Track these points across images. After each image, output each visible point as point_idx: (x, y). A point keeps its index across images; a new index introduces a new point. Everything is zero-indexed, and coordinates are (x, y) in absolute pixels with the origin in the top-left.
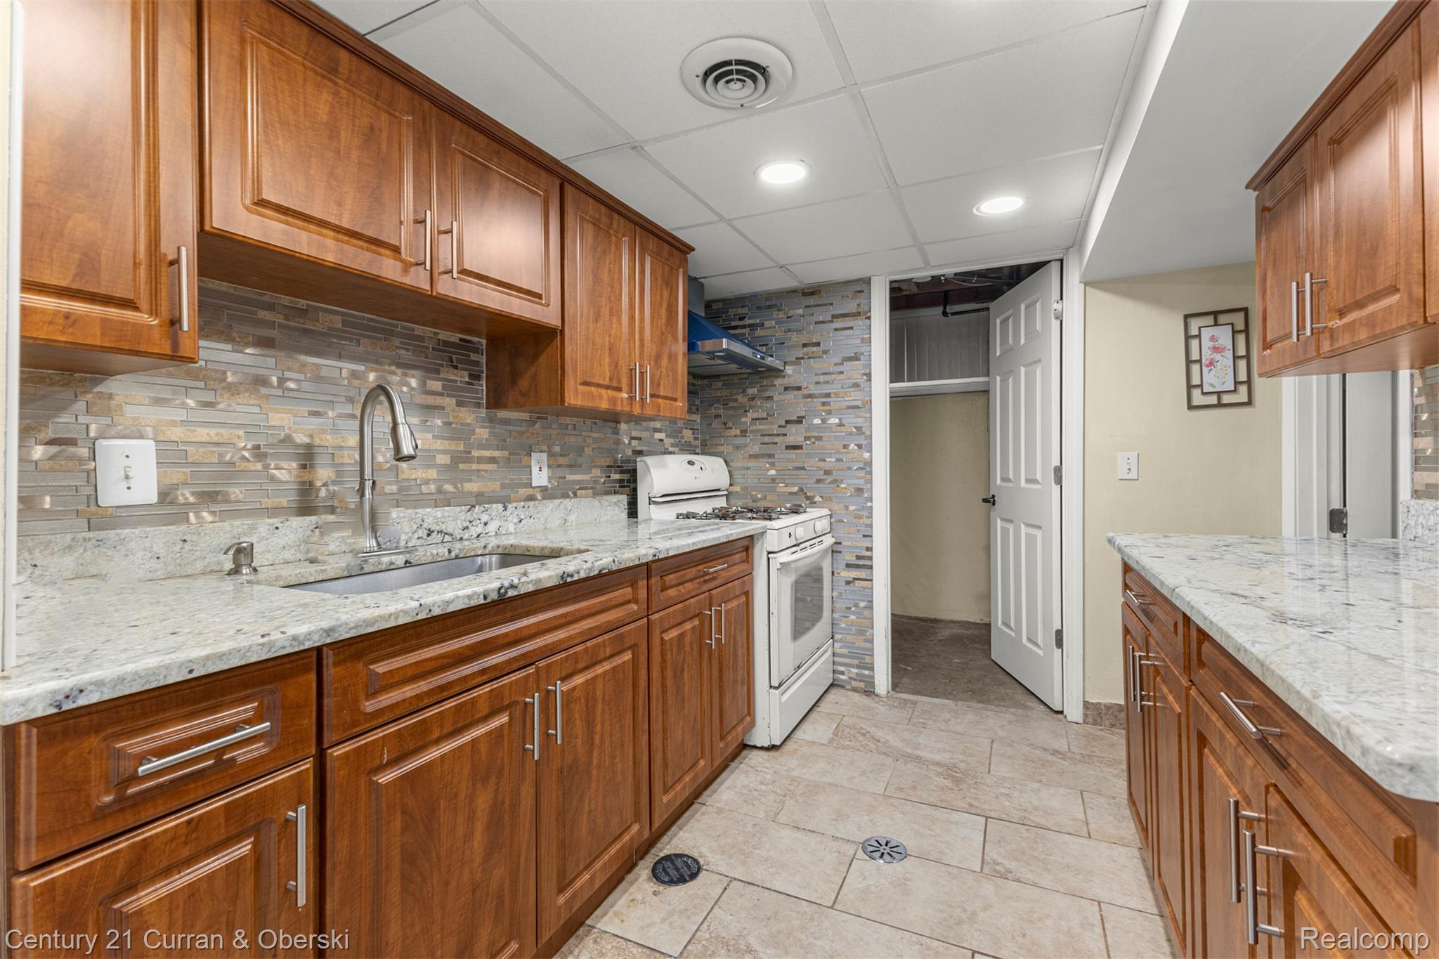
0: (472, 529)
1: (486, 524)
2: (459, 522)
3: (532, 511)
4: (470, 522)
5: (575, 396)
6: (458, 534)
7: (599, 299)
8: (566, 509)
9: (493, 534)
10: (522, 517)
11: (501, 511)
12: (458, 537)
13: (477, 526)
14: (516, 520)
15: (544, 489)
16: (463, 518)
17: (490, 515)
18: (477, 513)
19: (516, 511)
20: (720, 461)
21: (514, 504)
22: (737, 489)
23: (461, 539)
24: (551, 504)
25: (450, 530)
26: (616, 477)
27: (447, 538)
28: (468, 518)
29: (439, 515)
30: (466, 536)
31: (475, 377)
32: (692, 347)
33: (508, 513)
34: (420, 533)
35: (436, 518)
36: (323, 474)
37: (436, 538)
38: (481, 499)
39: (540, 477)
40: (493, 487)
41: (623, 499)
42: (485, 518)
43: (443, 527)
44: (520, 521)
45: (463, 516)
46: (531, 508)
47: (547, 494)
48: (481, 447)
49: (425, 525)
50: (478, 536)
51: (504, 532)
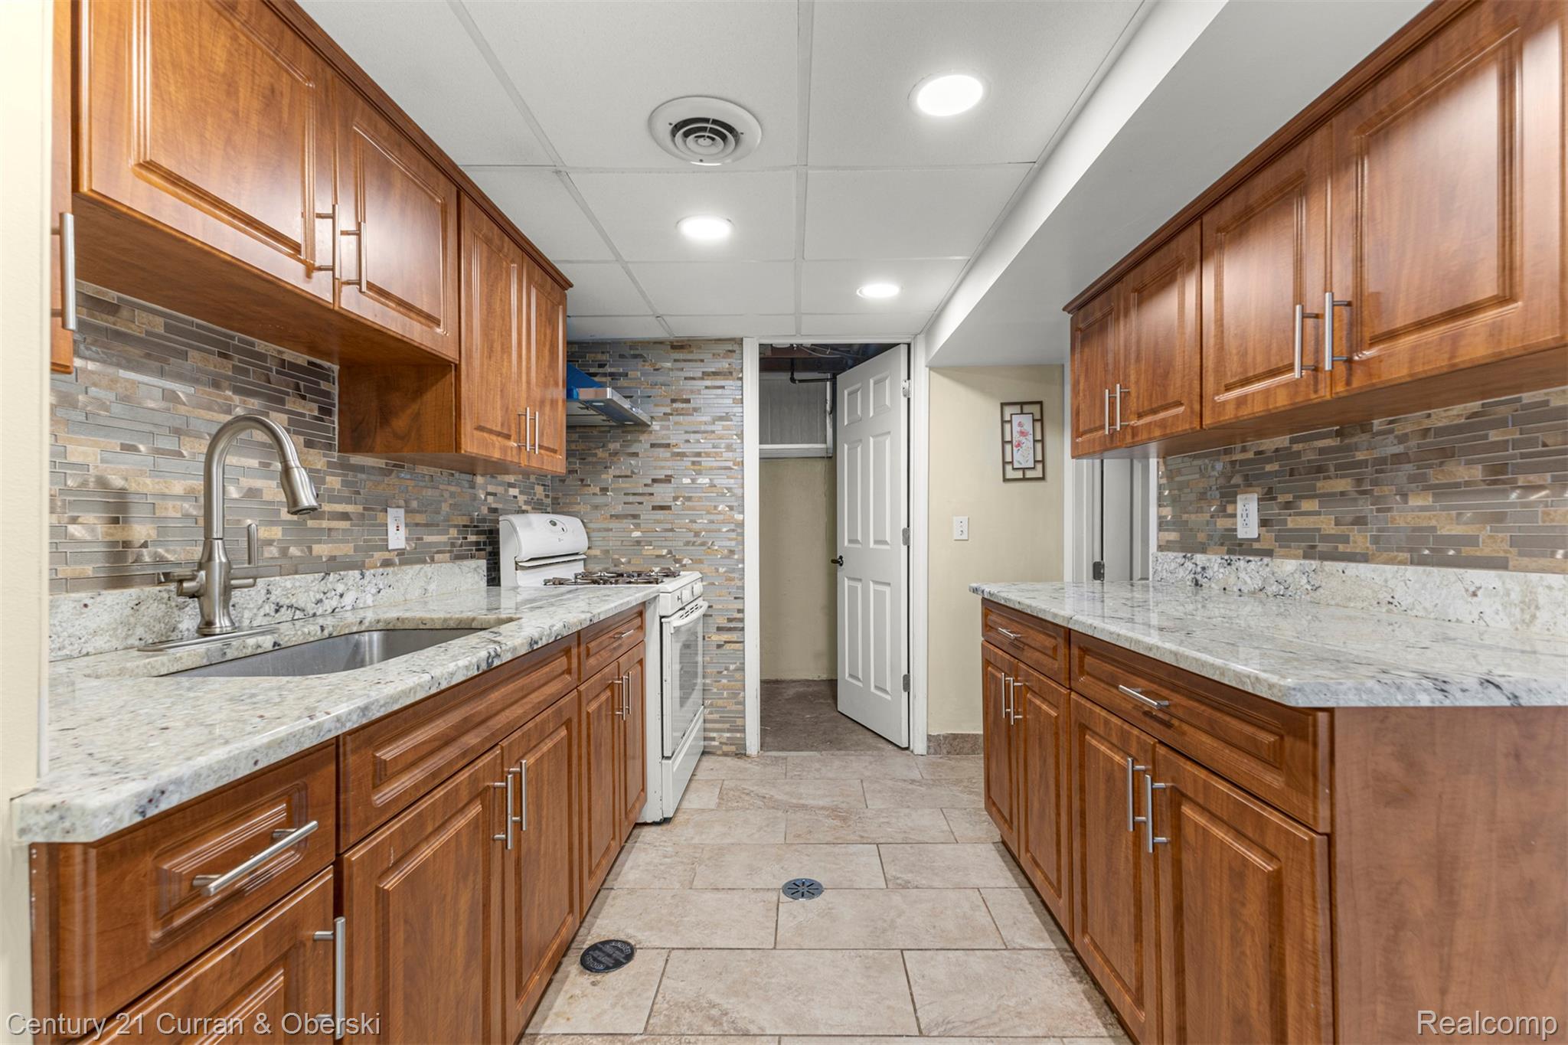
0: (326, 602)
1: (341, 596)
2: (312, 594)
3: (391, 579)
4: (325, 593)
5: (472, 444)
6: (310, 608)
7: (492, 332)
8: (426, 576)
9: (349, 608)
10: (381, 586)
11: (358, 579)
12: (311, 613)
13: (332, 598)
14: (374, 591)
15: (401, 552)
16: (316, 589)
17: (346, 584)
18: (331, 583)
19: (374, 578)
20: (578, 521)
21: (372, 571)
22: (596, 552)
23: (314, 615)
24: (410, 572)
25: (301, 605)
26: (472, 538)
27: (299, 614)
28: (322, 589)
29: (289, 585)
30: (319, 612)
31: (326, 411)
32: (569, 395)
33: (365, 581)
34: (269, 608)
35: (285, 589)
36: (140, 531)
37: (285, 614)
38: (333, 565)
39: (397, 538)
40: (345, 550)
41: (483, 564)
42: (340, 588)
43: (294, 601)
44: (379, 592)
45: (316, 586)
46: (390, 576)
47: (405, 558)
48: (333, 499)
49: (273, 598)
50: (333, 612)
51: (361, 606)
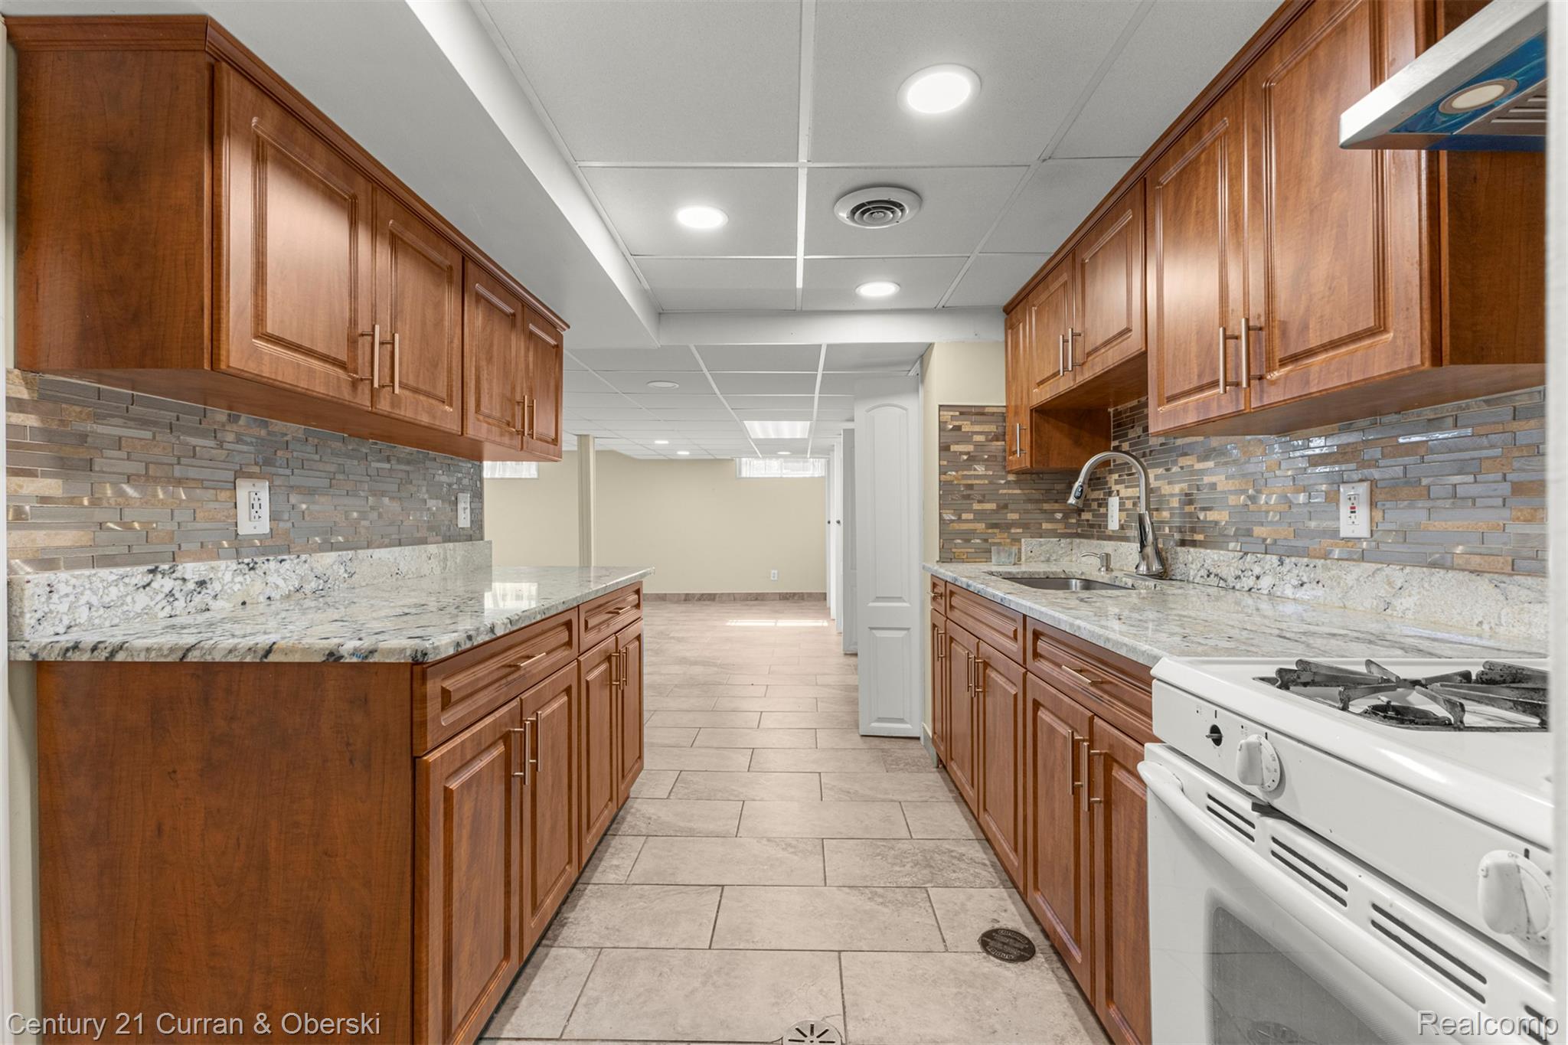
0: (1244, 579)
1: (1258, 578)
2: (1232, 569)
3: (1319, 574)
4: (1243, 571)
6: (1231, 581)
8: (1390, 584)
9: (1266, 592)
10: (1305, 579)
11: (1276, 565)
12: (1231, 585)
13: (1249, 577)
14: (1295, 582)
16: (1235, 565)
17: (1263, 568)
18: (1248, 563)
21: (1293, 559)
23: (1234, 588)
25: (1224, 577)
27: (1222, 584)
28: (1241, 567)
29: (1216, 557)
30: (1238, 587)
33: (1285, 569)
34: (1204, 572)
35: (1214, 561)
37: (1213, 580)
39: (1355, 523)
42: (1257, 570)
43: (1219, 571)
44: (1302, 585)
45: (1235, 563)
46: (1319, 570)
49: (1206, 565)
50: (1250, 590)
51: (1279, 594)
